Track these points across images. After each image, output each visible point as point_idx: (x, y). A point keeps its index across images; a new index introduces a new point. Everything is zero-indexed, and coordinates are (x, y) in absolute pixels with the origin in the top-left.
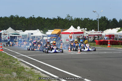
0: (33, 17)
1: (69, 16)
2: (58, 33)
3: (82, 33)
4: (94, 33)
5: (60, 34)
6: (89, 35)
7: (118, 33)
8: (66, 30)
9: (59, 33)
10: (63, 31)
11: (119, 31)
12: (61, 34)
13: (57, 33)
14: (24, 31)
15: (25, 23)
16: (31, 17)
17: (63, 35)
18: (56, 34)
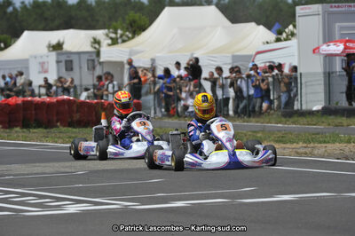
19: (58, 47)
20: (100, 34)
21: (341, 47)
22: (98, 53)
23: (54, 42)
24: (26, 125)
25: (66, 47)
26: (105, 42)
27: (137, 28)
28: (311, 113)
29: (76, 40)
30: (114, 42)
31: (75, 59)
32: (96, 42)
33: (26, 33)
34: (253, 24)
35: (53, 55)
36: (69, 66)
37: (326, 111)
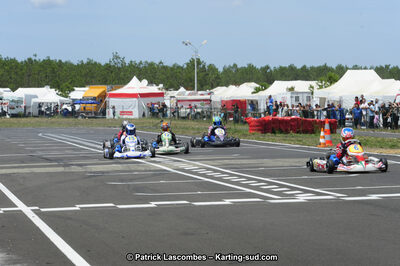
0: (33, 58)
1: (117, 57)
2: (99, 96)
3: (162, 95)
4: (189, 94)
5: (105, 96)
6: (179, 101)
7: (255, 97)
8: (119, 88)
9: (103, 96)
10: (112, 89)
11: (257, 90)
12: (107, 99)
13: (96, 95)
14: (13, 90)
15: (16, 73)
16: (30, 59)
17: (112, 102)
18: (94, 98)
19: (291, 89)
20: (314, 83)
22: (312, 93)
23: (290, 87)
24: (273, 132)
25: (296, 90)
26: (316, 87)
27: (332, 80)
29: (301, 86)
30: (321, 87)
31: (300, 96)
32: (312, 87)
33: (276, 82)
34: (393, 80)
35: (289, 94)
36: (297, 99)
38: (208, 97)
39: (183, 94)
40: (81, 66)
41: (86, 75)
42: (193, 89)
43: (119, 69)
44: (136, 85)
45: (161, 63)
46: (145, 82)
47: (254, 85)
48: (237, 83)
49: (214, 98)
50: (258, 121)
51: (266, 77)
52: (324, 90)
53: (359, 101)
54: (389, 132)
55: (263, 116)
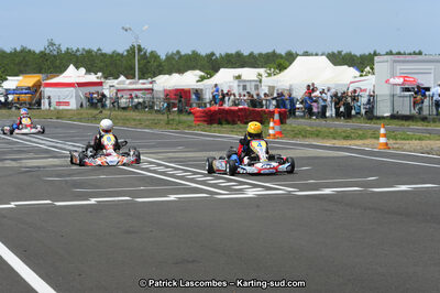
1: (52, 44)
2: (34, 85)
3: (100, 84)
5: (40, 86)
6: (118, 90)
7: (200, 86)
8: (55, 77)
9: (38, 86)
10: (48, 79)
11: (202, 79)
12: (42, 89)
13: (30, 85)
17: (47, 91)
18: (29, 88)
19: (238, 77)
20: (262, 71)
21: (402, 80)
22: (260, 81)
23: (237, 75)
24: (220, 123)
25: (243, 78)
26: (264, 75)
27: (282, 68)
28: (383, 118)
29: (249, 74)
30: (269, 75)
31: (248, 84)
32: (260, 75)
33: (222, 70)
34: (346, 67)
35: (236, 83)
36: (245, 88)
37: (393, 117)
38: (149, 86)
39: (123, 83)
40: (15, 54)
41: (19, 64)
42: (134, 77)
43: (54, 56)
44: (73, 74)
45: (99, 50)
46: (83, 70)
47: (199, 73)
48: (181, 71)
49: (156, 87)
50: (204, 112)
51: (211, 65)
52: (273, 78)
53: (311, 89)
54: (342, 122)
55: (208, 106)
